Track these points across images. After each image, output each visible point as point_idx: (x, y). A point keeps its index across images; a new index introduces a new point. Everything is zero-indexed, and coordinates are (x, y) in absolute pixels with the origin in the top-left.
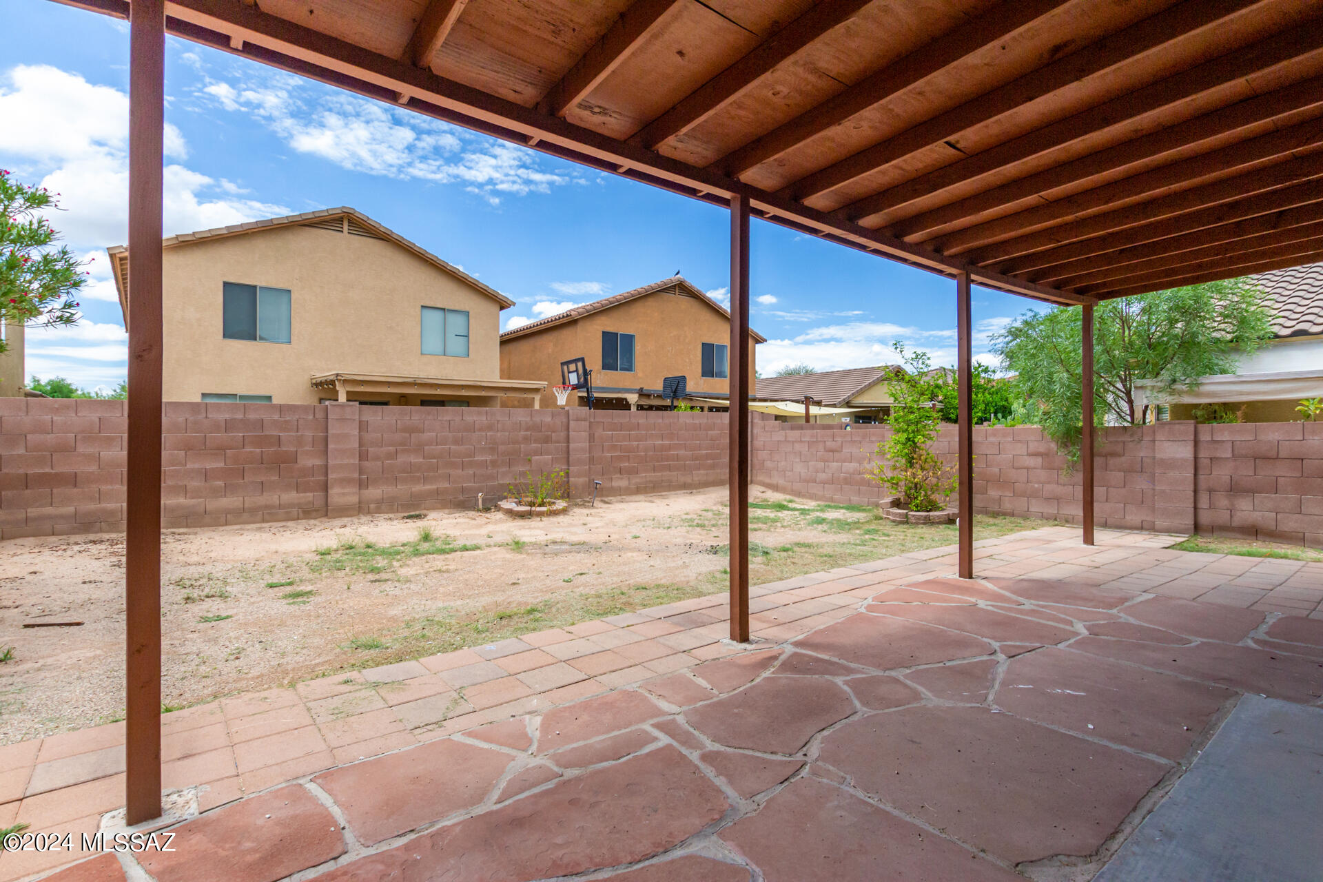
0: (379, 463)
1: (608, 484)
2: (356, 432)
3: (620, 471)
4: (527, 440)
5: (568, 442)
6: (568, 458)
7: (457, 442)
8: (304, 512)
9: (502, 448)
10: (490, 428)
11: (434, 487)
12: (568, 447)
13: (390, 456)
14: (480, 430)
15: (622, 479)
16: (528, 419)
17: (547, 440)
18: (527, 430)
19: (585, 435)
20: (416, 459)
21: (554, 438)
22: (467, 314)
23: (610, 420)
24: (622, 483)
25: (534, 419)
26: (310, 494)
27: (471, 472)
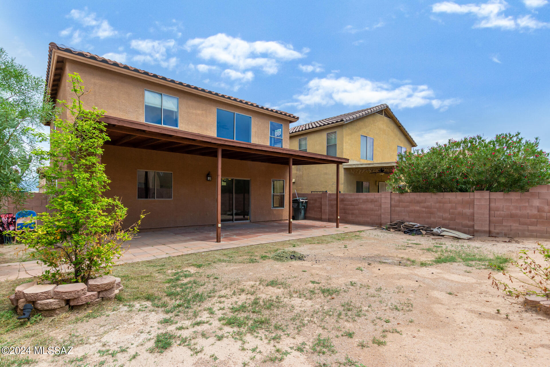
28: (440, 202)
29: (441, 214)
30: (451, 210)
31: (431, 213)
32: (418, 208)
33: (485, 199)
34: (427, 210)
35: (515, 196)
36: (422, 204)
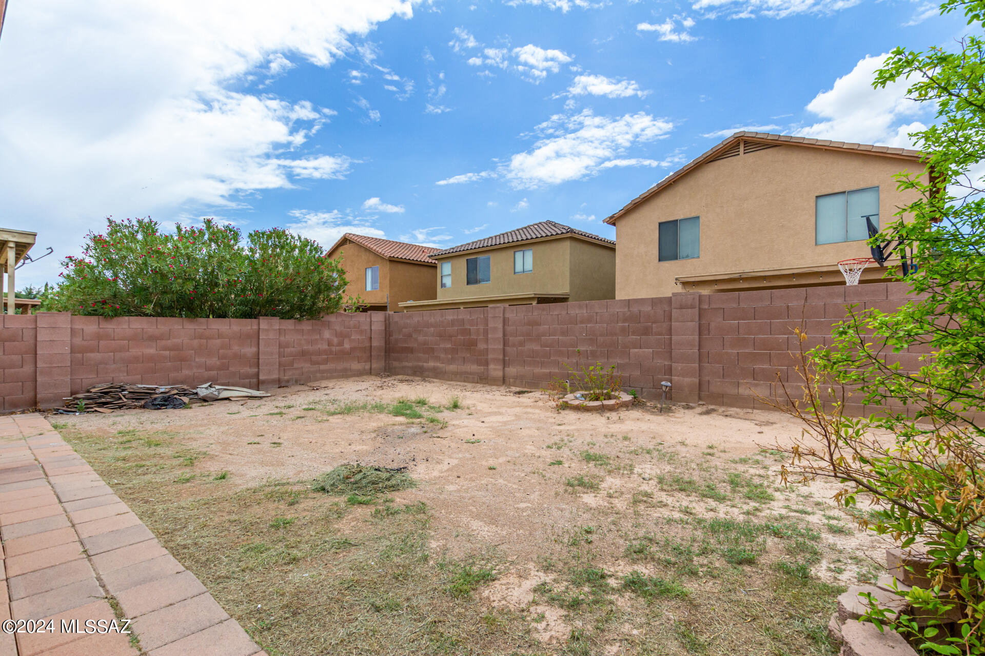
0: (515, 349)
1: (732, 391)
2: (501, 326)
3: (754, 375)
4: (625, 332)
5: (671, 335)
6: (671, 353)
7: (563, 333)
8: (480, 379)
9: (601, 339)
10: (590, 320)
11: (548, 371)
12: (671, 339)
13: (522, 344)
14: (582, 322)
15: (756, 385)
16: (626, 310)
17: (646, 332)
18: (625, 321)
19: (694, 325)
20: (536, 347)
21: (654, 330)
22: (875, 189)
23: (735, 305)
24: (760, 392)
25: (631, 309)
26: (482, 367)
27: (575, 361)
28: (201, 337)
29: (203, 360)
30: (221, 351)
31: (182, 359)
32: (151, 351)
33: (275, 330)
34: (172, 353)
35: (306, 325)
36: (163, 343)
